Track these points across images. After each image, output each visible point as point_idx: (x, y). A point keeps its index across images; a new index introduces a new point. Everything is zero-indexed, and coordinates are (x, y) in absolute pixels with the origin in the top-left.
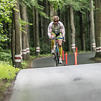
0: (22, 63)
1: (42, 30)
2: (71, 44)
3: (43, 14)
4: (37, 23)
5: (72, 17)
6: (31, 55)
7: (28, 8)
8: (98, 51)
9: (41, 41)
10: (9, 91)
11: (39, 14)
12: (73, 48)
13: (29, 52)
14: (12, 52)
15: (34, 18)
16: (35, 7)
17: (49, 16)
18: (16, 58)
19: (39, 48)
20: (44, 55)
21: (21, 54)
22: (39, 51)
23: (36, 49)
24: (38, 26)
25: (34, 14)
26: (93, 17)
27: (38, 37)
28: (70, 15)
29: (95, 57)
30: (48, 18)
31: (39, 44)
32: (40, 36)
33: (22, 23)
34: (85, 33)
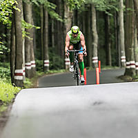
0: (25, 82)
1: (53, 37)
2: (93, 56)
3: (55, 15)
4: (47, 27)
5: (94, 20)
6: (37, 70)
7: (34, 6)
8: (129, 67)
9: (51, 51)
10: (4, 117)
11: (49, 15)
12: (94, 62)
13: (34, 66)
14: (11, 66)
15: (42, 20)
16: (43, 5)
17: (63, 18)
18: (16, 74)
19: (48, 61)
20: (55, 71)
21: (24, 69)
22: (48, 65)
23: (44, 63)
24: (47, 31)
25: (42, 15)
26: (122, 20)
27: (47, 46)
28: (91, 17)
29: (125, 75)
30: (61, 20)
31: (48, 56)
32: (50, 45)
33: (26, 26)
34: (112, 42)
